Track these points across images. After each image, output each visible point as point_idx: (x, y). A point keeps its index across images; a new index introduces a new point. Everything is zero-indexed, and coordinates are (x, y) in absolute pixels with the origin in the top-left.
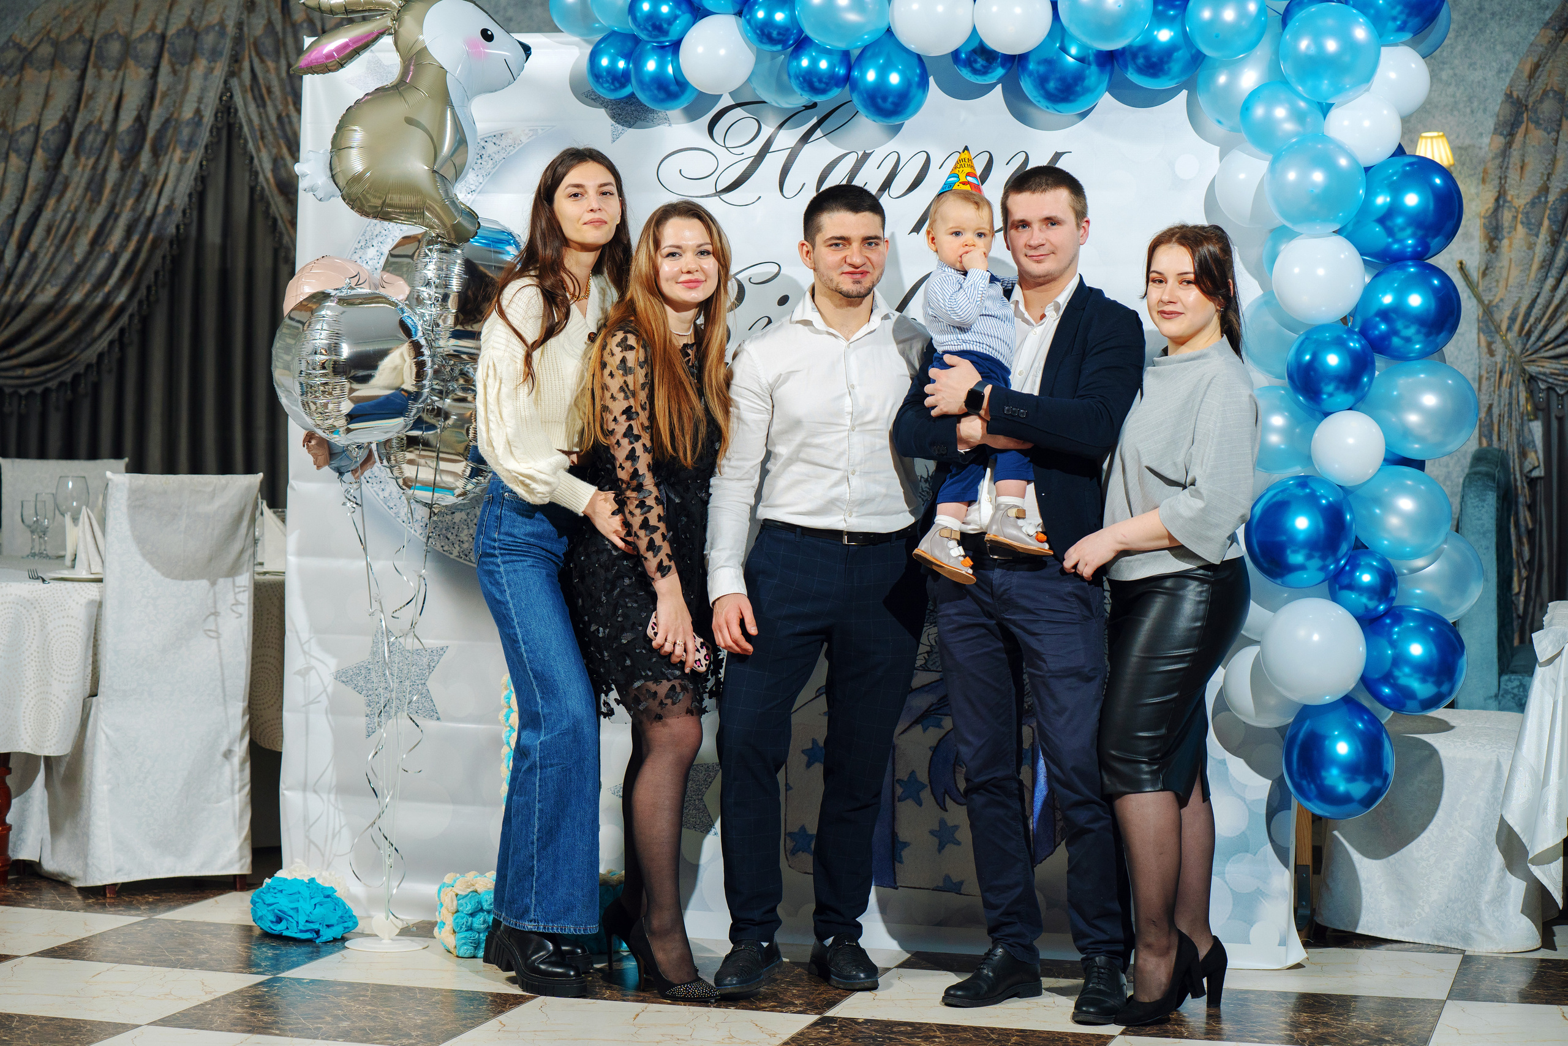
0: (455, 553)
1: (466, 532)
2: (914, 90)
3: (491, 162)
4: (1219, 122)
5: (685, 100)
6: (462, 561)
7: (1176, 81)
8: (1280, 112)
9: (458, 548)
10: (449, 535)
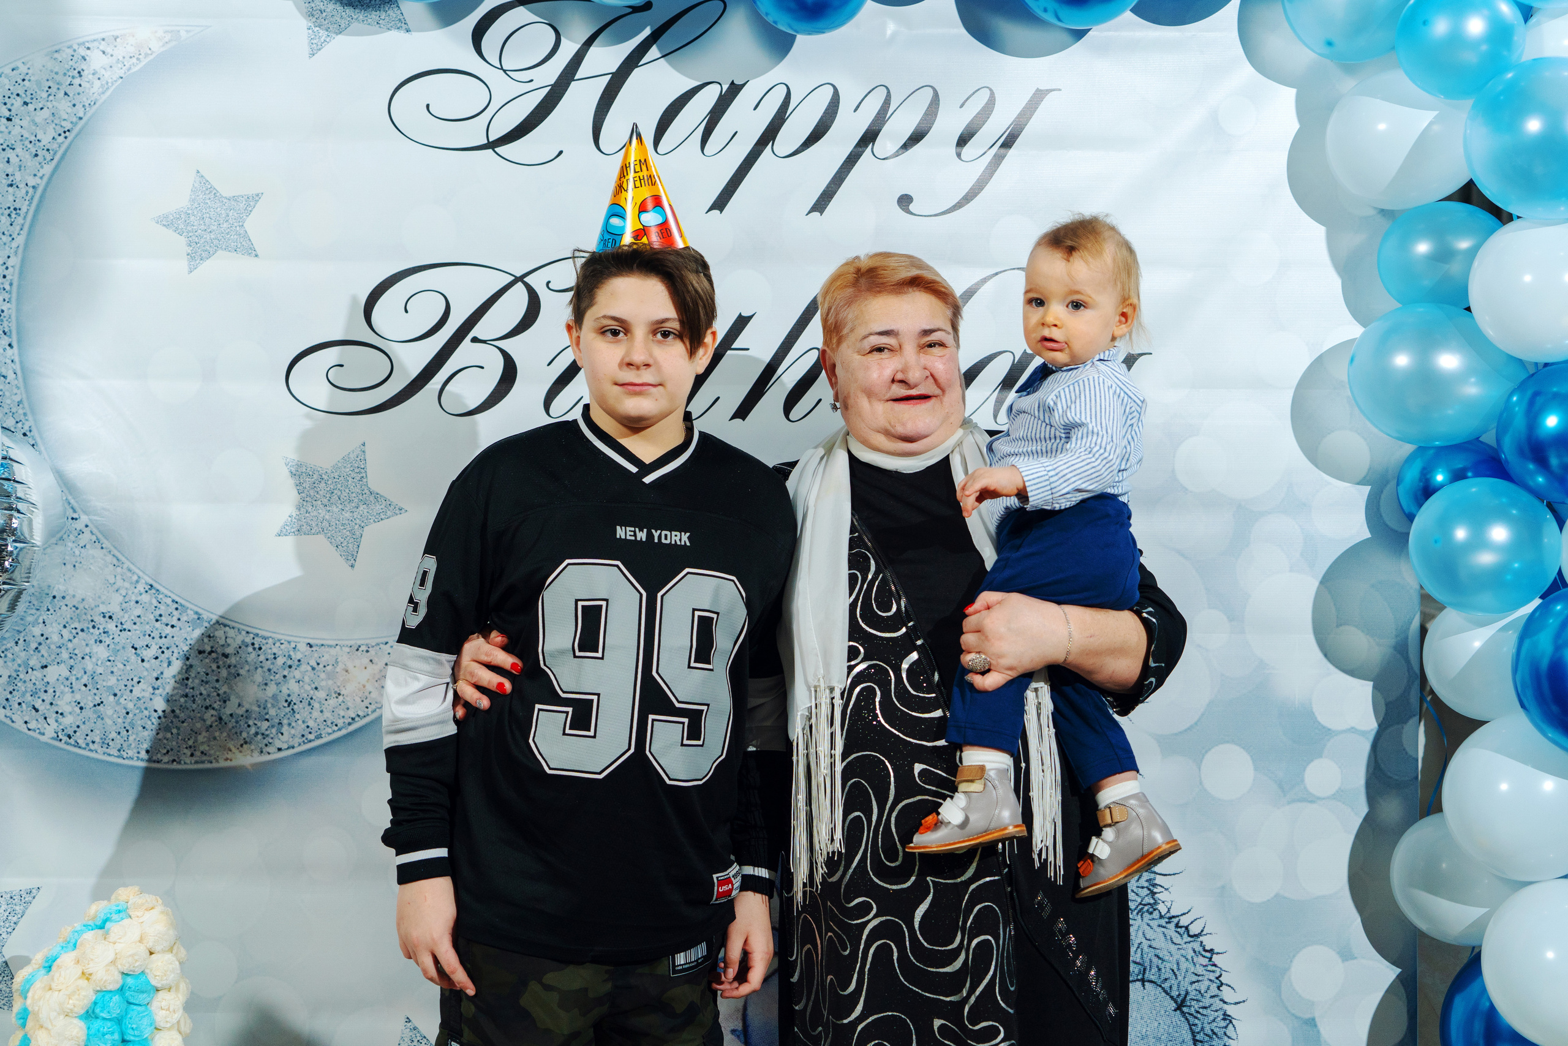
0: (50, 732)
1: (68, 697)
3: (97, 83)
6: (61, 745)
9: (54, 725)
10: (38, 704)
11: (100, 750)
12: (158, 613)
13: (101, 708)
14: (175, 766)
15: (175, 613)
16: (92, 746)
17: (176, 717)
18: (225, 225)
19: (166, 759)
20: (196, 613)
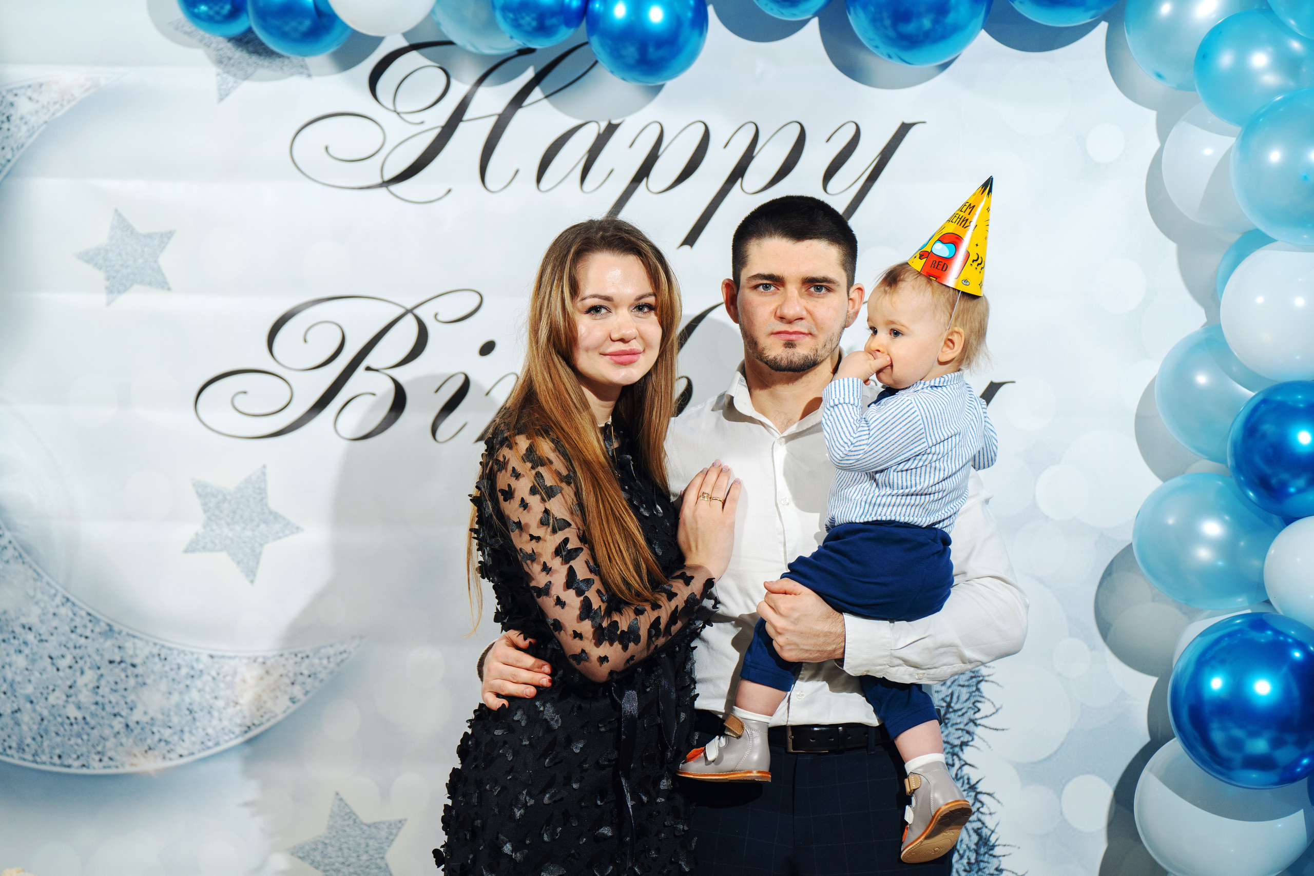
2: (686, 30)
3: (24, 128)
4: (1159, 76)
5: (332, 42)
7: (1092, 12)
8: (1260, 60)
11: (16, 755)
12: (73, 624)
13: (18, 715)
14: (84, 771)
15: (90, 626)
16: (9, 752)
17: (87, 723)
18: (140, 261)
19: (76, 764)
20: (109, 625)
